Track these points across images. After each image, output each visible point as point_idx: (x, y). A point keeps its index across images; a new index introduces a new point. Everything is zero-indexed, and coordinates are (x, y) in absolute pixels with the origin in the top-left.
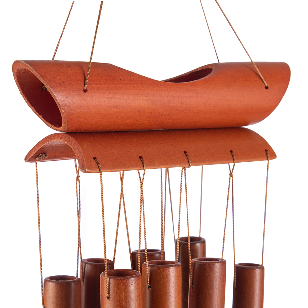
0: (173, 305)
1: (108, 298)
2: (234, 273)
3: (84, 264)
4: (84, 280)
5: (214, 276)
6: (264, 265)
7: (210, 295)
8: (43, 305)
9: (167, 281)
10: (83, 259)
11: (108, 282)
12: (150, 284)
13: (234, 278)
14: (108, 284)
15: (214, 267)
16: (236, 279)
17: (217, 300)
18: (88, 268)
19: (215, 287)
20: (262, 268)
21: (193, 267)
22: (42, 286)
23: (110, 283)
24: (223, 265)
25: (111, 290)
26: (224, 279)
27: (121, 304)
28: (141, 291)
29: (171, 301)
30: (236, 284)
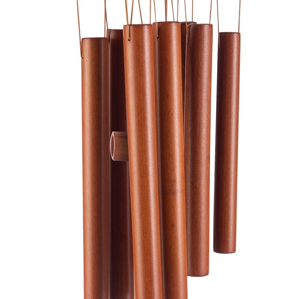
0: (175, 50)
1: (129, 40)
2: (219, 37)
3: (109, 31)
4: (110, 42)
5: (204, 34)
6: (240, 32)
7: (202, 47)
8: (81, 57)
9: (171, 32)
10: (108, 28)
11: (129, 28)
12: (158, 35)
13: (218, 41)
14: (129, 30)
15: (204, 28)
16: (220, 42)
17: (206, 52)
18: (112, 36)
19: (205, 42)
20: (239, 34)
21: (189, 29)
22: (80, 42)
23: (131, 29)
24: (210, 26)
25: (131, 34)
26: (211, 37)
27: (138, 44)
28: (152, 35)
29: (174, 47)
30: (220, 45)
